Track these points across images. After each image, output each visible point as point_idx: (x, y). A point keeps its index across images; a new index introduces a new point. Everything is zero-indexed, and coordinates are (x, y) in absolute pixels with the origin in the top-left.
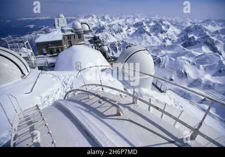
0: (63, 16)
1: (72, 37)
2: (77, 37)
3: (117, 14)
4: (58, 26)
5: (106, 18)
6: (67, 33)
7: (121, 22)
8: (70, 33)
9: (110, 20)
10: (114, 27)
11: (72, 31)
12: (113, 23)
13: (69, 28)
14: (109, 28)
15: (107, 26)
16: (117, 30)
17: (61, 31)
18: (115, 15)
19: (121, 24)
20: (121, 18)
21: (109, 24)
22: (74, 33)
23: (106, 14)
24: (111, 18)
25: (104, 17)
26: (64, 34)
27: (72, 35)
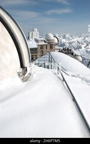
0: (37, 30)
1: (45, 47)
2: (49, 47)
3: (77, 33)
4: (32, 38)
5: (67, 36)
6: (40, 44)
7: (80, 39)
8: (43, 43)
9: (70, 38)
10: (74, 44)
11: (45, 42)
12: (73, 40)
13: (42, 39)
14: (69, 45)
15: (67, 43)
16: (76, 47)
17: (35, 41)
18: (75, 34)
19: (80, 42)
20: (80, 37)
21: (69, 41)
22: (46, 44)
23: (67, 33)
24: (71, 36)
25: (65, 36)
26: (38, 44)
27: (45, 45)
